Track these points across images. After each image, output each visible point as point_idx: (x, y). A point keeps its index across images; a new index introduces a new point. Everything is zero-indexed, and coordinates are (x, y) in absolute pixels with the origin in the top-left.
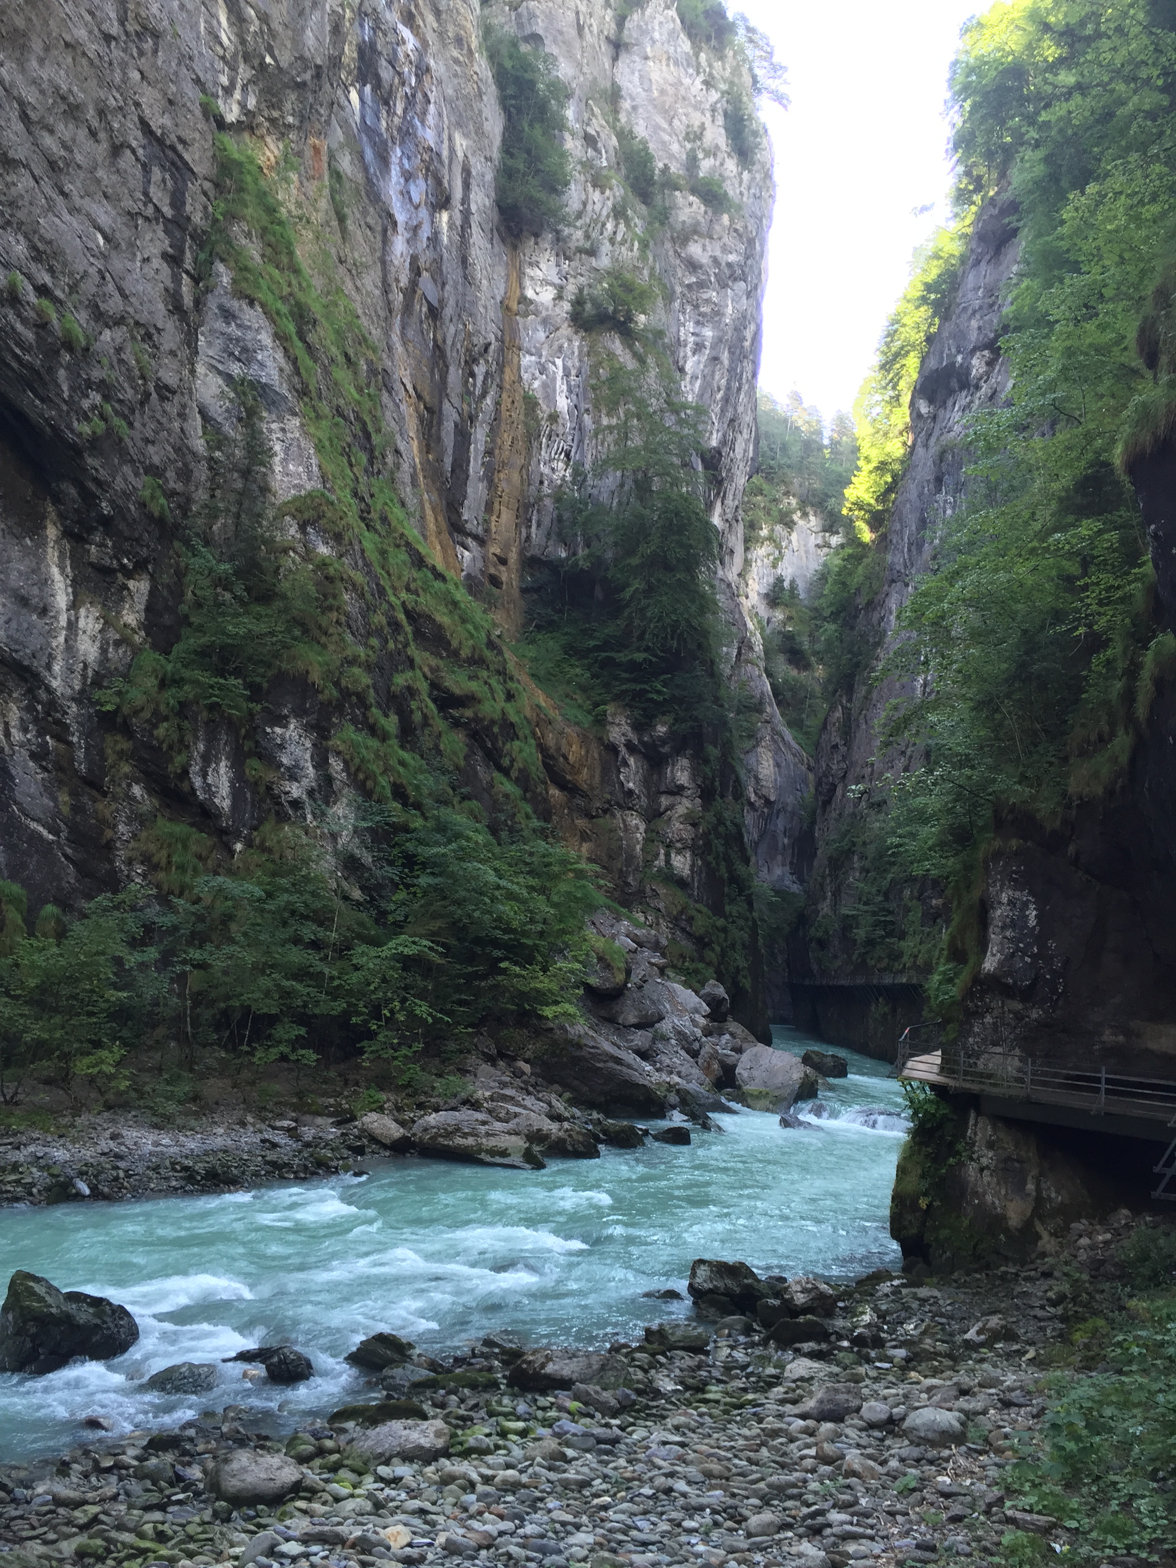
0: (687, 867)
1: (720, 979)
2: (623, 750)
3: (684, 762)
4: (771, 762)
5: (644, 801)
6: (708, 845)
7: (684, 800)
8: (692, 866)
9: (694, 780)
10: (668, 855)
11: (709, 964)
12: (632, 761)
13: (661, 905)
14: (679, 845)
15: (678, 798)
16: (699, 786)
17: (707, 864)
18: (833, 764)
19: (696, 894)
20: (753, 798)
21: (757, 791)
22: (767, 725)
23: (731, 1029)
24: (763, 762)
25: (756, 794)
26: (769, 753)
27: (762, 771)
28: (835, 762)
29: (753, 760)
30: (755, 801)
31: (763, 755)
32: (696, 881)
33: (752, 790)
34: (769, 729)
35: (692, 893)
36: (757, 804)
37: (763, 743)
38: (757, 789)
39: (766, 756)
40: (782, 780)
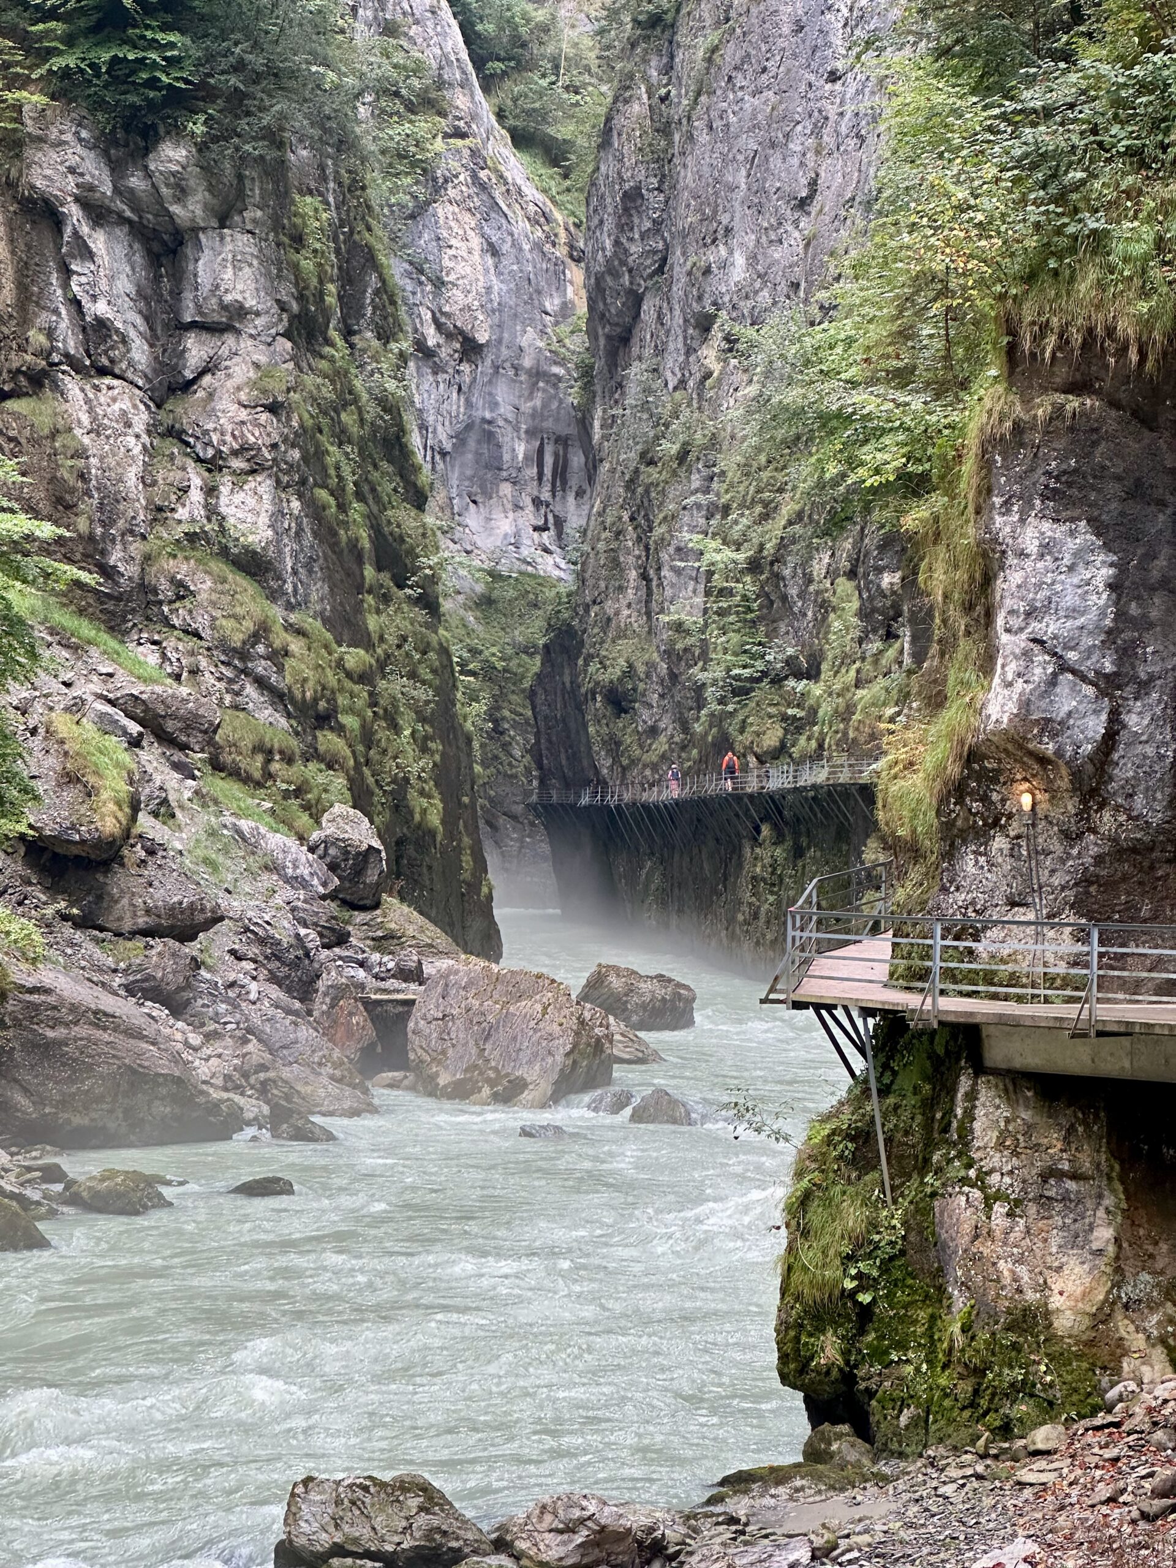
0: (264, 520)
1: (361, 799)
2: (73, 212)
3: (239, 243)
4: (476, 242)
5: (140, 353)
6: (314, 457)
7: (246, 344)
8: (278, 514)
9: (271, 291)
10: (211, 491)
11: (331, 763)
12: (98, 242)
13: (201, 622)
14: (238, 464)
15: (230, 339)
16: (283, 307)
17: (315, 510)
18: (631, 240)
19: (289, 587)
20: (432, 338)
21: (443, 320)
22: (459, 143)
23: (393, 926)
24: (453, 242)
25: (439, 326)
26: (467, 217)
27: (451, 264)
28: (637, 236)
29: (426, 236)
30: (439, 346)
31: (453, 224)
32: (288, 554)
33: (428, 316)
34: (466, 153)
35: (281, 587)
36: (444, 353)
37: (452, 193)
38: (443, 313)
39: (460, 226)
40: (504, 287)
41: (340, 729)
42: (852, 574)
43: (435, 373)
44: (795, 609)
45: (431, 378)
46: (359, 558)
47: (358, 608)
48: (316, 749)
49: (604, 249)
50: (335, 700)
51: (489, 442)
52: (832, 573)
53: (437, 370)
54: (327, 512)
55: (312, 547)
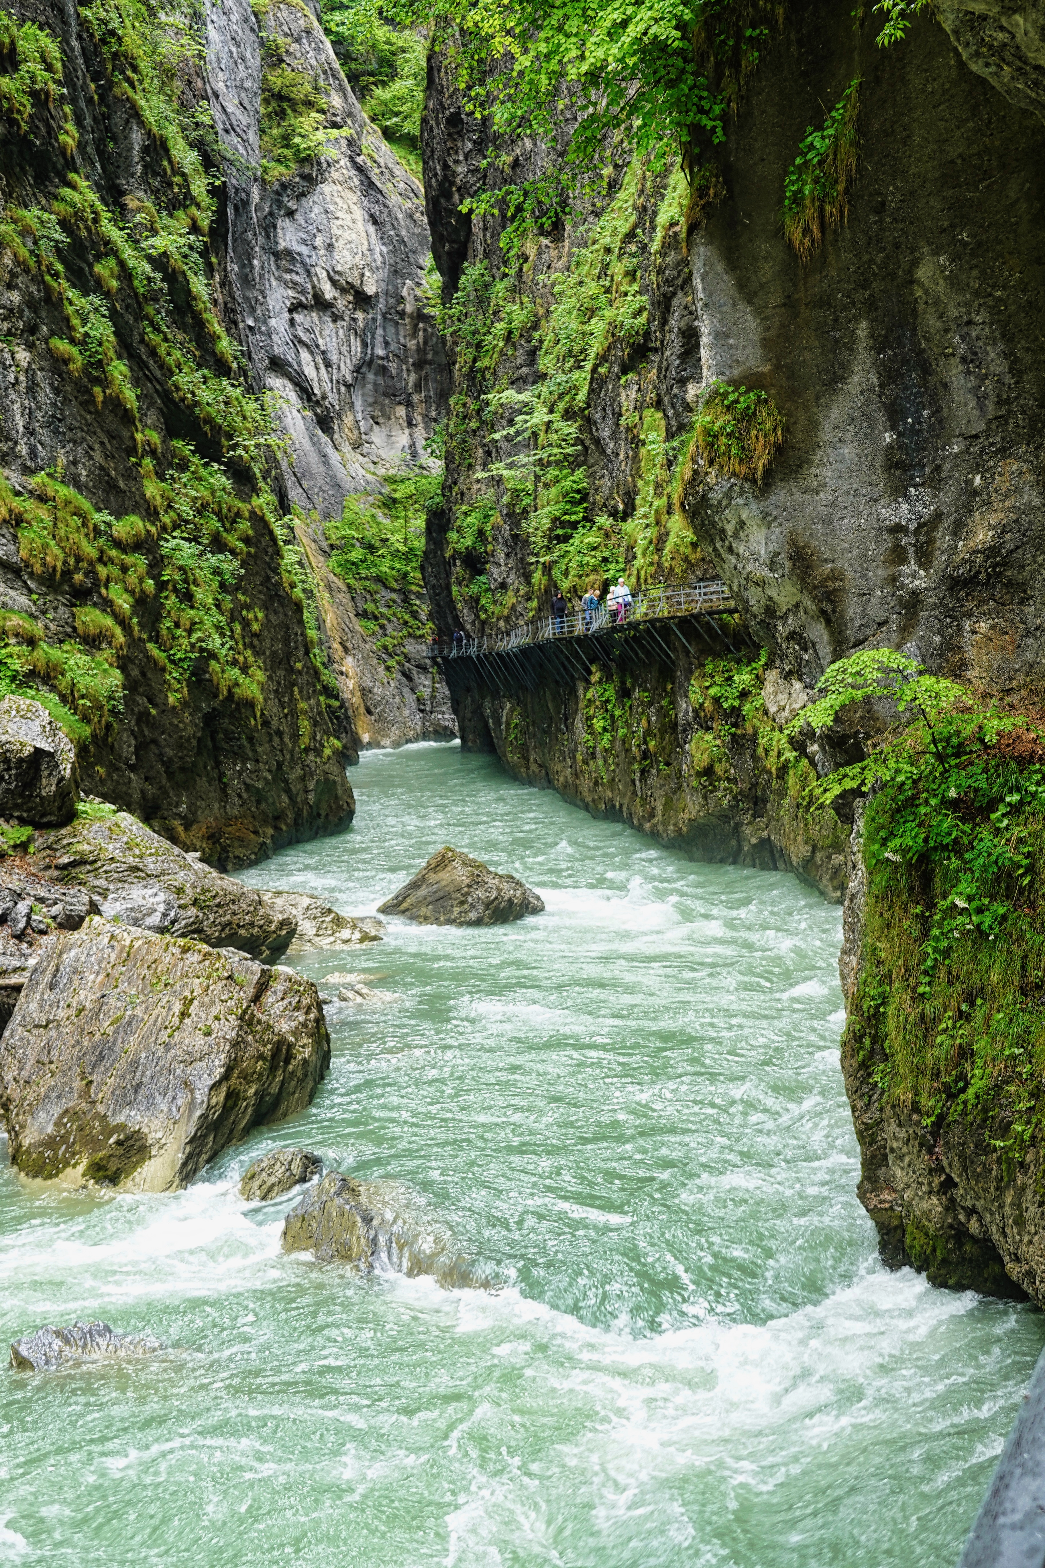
4: (359, 214)
18: (457, 162)
19: (22, 449)
20: (329, 292)
21: (337, 277)
22: (335, 132)
23: (85, 847)
24: (339, 214)
25: (334, 283)
26: (349, 194)
27: (339, 232)
28: (461, 158)
29: (316, 210)
30: (335, 299)
31: (338, 200)
32: (17, 413)
33: (323, 275)
34: (344, 143)
35: (13, 449)
36: (341, 304)
37: (335, 175)
38: (336, 272)
39: (345, 202)
40: (384, 249)
41: (106, 605)
42: (658, 404)
43: (335, 321)
44: (609, 451)
45: (331, 325)
46: (127, 418)
47: (132, 475)
48: (75, 629)
49: (436, 175)
50: (95, 573)
51: (384, 375)
52: (639, 408)
53: (336, 318)
54: (72, 366)
55: (54, 404)
